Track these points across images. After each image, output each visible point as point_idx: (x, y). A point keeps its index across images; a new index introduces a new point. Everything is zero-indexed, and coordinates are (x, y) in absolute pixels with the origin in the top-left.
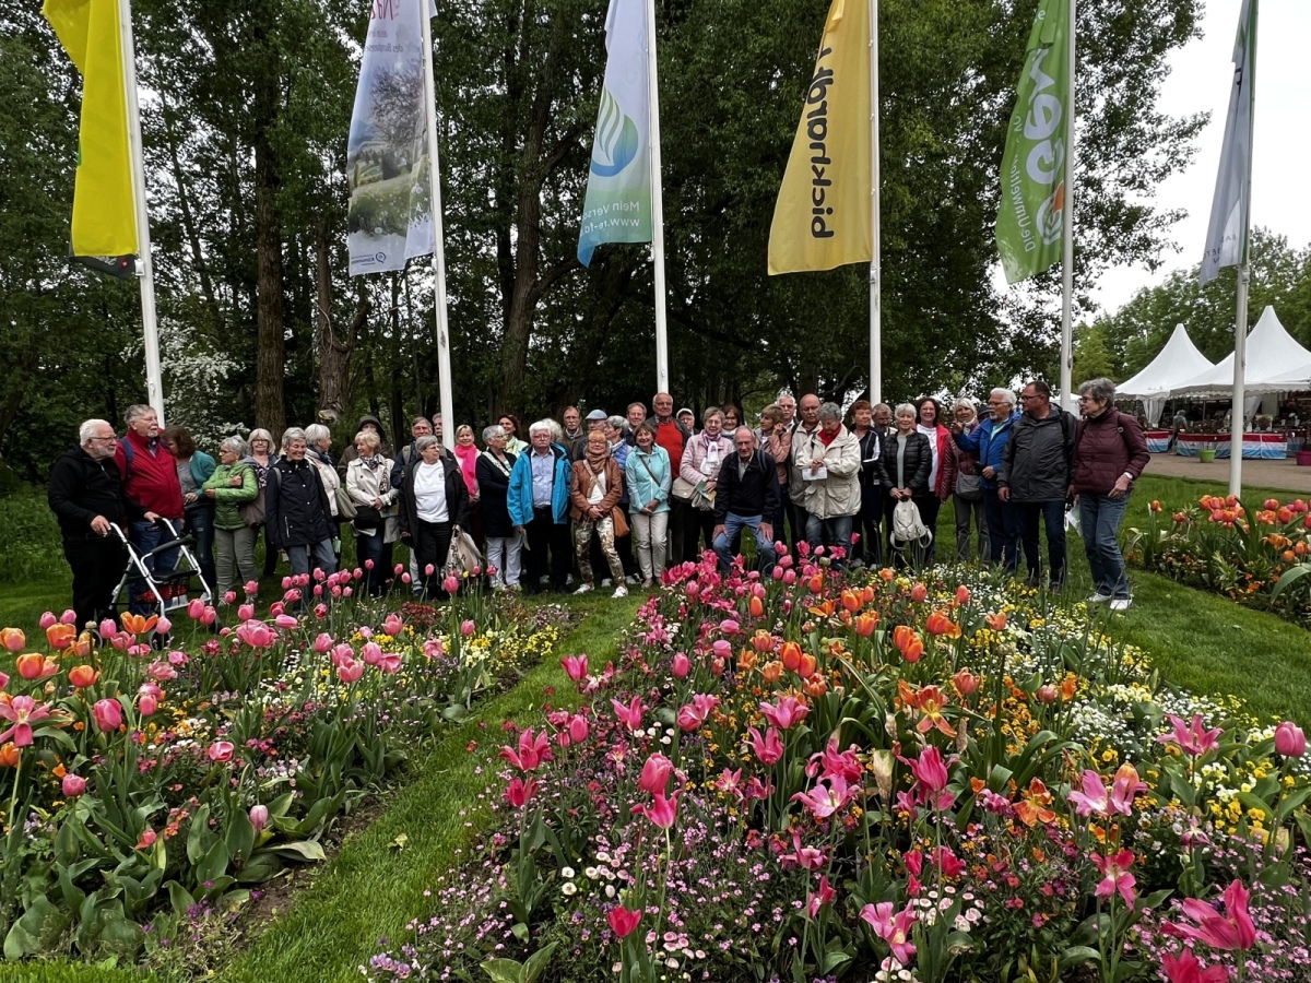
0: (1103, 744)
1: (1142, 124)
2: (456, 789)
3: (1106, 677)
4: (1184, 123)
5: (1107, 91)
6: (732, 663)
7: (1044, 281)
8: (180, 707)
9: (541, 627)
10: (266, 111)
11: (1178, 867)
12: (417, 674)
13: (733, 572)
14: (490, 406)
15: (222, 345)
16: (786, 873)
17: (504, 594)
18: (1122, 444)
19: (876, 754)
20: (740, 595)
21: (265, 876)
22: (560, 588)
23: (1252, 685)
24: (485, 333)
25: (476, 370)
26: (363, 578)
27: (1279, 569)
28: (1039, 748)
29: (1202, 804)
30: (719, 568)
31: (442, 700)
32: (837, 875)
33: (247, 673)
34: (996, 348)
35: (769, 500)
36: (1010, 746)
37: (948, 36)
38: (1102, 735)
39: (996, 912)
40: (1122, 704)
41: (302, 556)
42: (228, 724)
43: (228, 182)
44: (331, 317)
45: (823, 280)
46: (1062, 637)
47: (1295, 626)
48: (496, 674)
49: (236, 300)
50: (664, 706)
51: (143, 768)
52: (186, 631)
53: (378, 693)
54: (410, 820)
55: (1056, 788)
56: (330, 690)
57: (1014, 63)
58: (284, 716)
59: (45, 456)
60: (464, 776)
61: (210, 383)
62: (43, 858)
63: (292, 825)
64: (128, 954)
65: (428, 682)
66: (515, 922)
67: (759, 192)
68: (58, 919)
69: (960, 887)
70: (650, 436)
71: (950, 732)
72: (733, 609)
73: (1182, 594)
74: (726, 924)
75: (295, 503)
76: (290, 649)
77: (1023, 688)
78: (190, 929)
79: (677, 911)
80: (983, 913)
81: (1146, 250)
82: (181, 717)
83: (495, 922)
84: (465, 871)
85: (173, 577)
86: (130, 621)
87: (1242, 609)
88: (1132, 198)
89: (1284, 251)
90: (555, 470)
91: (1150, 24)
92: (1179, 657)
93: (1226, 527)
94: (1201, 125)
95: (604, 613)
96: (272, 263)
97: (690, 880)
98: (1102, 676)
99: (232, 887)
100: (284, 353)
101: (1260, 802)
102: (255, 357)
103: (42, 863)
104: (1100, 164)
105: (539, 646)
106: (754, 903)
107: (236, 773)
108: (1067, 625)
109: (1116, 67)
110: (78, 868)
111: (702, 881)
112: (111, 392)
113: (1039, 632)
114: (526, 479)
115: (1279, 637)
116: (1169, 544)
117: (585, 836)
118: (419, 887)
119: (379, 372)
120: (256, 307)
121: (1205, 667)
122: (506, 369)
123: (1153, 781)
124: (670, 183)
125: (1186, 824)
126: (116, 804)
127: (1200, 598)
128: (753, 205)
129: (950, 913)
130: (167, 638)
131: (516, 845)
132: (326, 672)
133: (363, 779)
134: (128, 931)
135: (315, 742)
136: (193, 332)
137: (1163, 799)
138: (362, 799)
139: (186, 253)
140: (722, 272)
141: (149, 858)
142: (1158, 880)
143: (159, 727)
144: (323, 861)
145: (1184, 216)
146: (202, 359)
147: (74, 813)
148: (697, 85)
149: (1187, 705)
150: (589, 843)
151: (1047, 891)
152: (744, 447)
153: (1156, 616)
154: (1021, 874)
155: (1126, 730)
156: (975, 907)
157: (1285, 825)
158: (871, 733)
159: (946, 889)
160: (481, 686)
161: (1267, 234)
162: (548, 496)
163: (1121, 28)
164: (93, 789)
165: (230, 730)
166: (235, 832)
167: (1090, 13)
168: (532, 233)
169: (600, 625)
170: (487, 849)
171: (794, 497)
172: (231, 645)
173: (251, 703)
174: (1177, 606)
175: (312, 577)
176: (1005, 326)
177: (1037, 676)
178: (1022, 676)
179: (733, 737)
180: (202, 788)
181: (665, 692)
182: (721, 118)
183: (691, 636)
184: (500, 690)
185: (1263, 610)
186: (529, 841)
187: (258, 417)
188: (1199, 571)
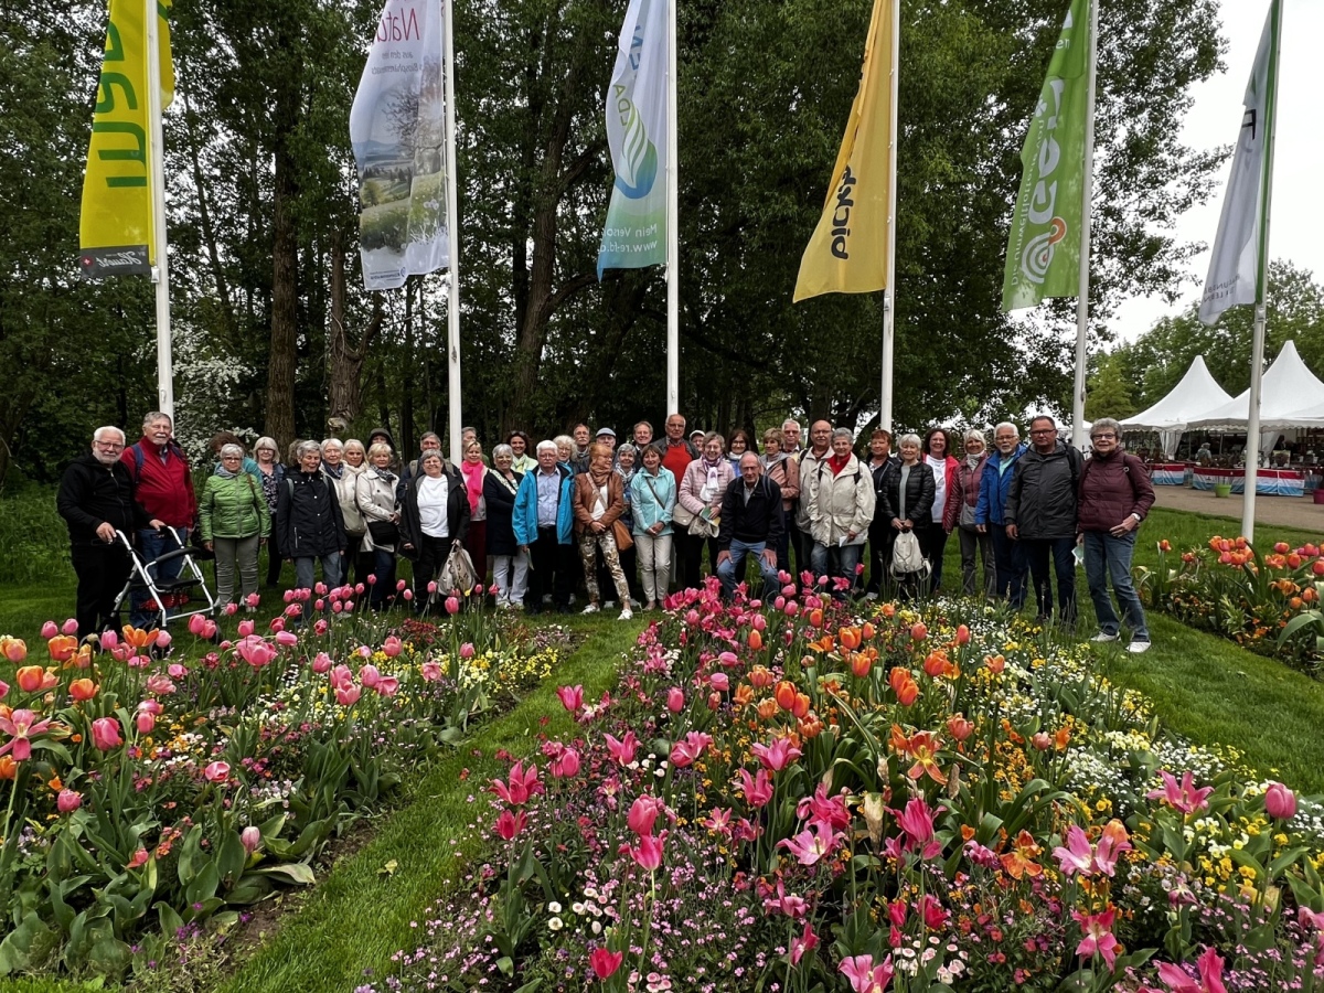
0: (1097, 792)
1: (1164, 155)
2: (448, 815)
3: (1106, 723)
4: (1206, 155)
5: (1129, 122)
6: (728, 695)
7: (1061, 309)
8: (177, 721)
9: (541, 649)
10: (287, 117)
11: (1165, 923)
12: (415, 696)
14: (501, 418)
15: (235, 348)
16: (772, 917)
17: (505, 613)
18: (1127, 483)
19: (868, 797)
20: (741, 624)
21: (254, 898)
22: (563, 608)
23: (1253, 735)
24: (499, 343)
25: (488, 382)
26: (366, 593)
27: (1286, 614)
28: (1032, 796)
29: (1193, 859)
30: (721, 595)
31: (439, 723)
32: (822, 920)
33: (246, 688)
34: (1011, 375)
35: (773, 526)
36: (1004, 792)
37: (968, 65)
38: (1096, 784)
39: (979, 965)
40: (1119, 752)
41: (307, 568)
42: (225, 740)
43: (247, 186)
44: (344, 326)
45: (838, 304)
46: (1063, 678)
47: (1301, 675)
48: (494, 696)
49: (250, 302)
50: (660, 736)
51: (139, 786)
52: (187, 641)
53: (375, 714)
54: (401, 846)
55: (1046, 838)
56: (326, 710)
58: (280, 735)
59: (54, 454)
60: (457, 801)
61: (221, 387)
62: (35, 872)
63: (284, 847)
64: (115, 974)
65: (425, 703)
66: (500, 955)
67: (775, 216)
68: (47, 936)
69: (945, 936)
70: (657, 458)
71: (942, 780)
72: (733, 639)
73: (1188, 636)
74: (711, 967)
75: (305, 514)
76: (289, 663)
77: (1021, 731)
78: (178, 951)
79: (661, 952)
80: (967, 964)
81: (1165, 281)
82: (177, 732)
83: (480, 956)
84: (452, 901)
86: (131, 634)
87: (1248, 654)
88: (1152, 229)
89: (1308, 285)
90: (560, 490)
91: (1173, 57)
92: (1181, 703)
93: (1236, 569)
94: (1223, 158)
95: (605, 636)
96: (287, 270)
97: (675, 921)
98: (1101, 721)
99: (221, 909)
100: (296, 359)
101: (1252, 859)
102: (267, 362)
103: (34, 878)
104: (1121, 193)
105: (538, 668)
106: (739, 946)
107: (229, 794)
108: (1068, 666)
109: (1139, 98)
110: (69, 885)
111: (687, 922)
112: (122, 391)
113: (1040, 673)
114: (532, 498)
115: (1284, 685)
116: (1176, 584)
117: (573, 871)
118: (405, 916)
119: (390, 380)
120: (270, 313)
121: (1207, 715)
122: (517, 383)
123: (1145, 833)
124: (687, 204)
125: (1174, 882)
126: (109, 822)
127: (1205, 641)
128: (769, 228)
129: (933, 965)
130: (167, 649)
131: (504, 876)
132: (324, 690)
133: (356, 801)
134: (116, 951)
135: (309, 763)
136: (206, 336)
137: (1154, 853)
138: (355, 822)
139: (203, 255)
140: (738, 293)
141: (140, 877)
142: (1146, 936)
143: (155, 741)
144: (312, 885)
145: (1204, 249)
146: (214, 364)
147: (68, 828)
148: (717, 106)
149: (1185, 755)
150: (577, 877)
151: (1029, 946)
152: (750, 472)
153: (1160, 659)
154: (1004, 928)
155: (1121, 779)
156: (959, 958)
157: (1276, 884)
158: (863, 774)
159: (931, 939)
160: (478, 708)
161: (1291, 267)
162: (553, 516)
163: (1144, 61)
164: (87, 803)
165: (226, 746)
166: (227, 853)
167: (1113, 44)
168: (547, 247)
169: (601, 647)
170: (476, 879)
171: (800, 524)
172: (231, 658)
173: (248, 719)
174: (1183, 649)
175: (313, 591)
176: (1022, 353)
177: (1035, 720)
178: (1021, 718)
179: (728, 771)
180: (195, 806)
181: (660, 722)
182: (740, 139)
183: (690, 664)
184: (497, 713)
185: (1270, 656)
186: (519, 872)
187: (268, 422)
188: (1207, 613)
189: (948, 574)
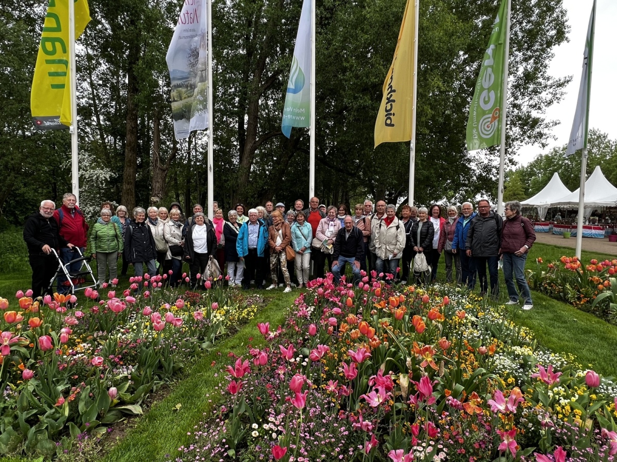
0: (508, 374)
1: (540, 80)
2: (205, 382)
3: (512, 342)
4: (560, 80)
5: (524, 64)
6: (337, 328)
7: (492, 151)
8: (79, 337)
9: (249, 305)
10: (134, 58)
11: (539, 436)
12: (190, 327)
13: (340, 283)
14: (231, 198)
15: (108, 164)
16: (356, 431)
17: (233, 289)
18: (523, 231)
19: (401, 376)
20: (343, 295)
21: (114, 421)
22: (260, 286)
23: (580, 349)
24: (231, 163)
25: (226, 181)
26: (168, 278)
27: (596, 292)
28: (478, 376)
29: (552, 406)
30: (333, 281)
31: (201, 339)
32: (380, 433)
33: (111, 322)
34: (469, 181)
35: (359, 250)
36: (465, 374)
37: (450, 37)
38: (508, 371)
39: (453, 455)
40: (518, 356)
41: (140, 267)
42: (101, 347)
43: (115, 89)
44: (159, 154)
45: (389, 147)
46: (492, 321)
47: (603, 321)
48: (227, 328)
49: (115, 143)
50: (305, 347)
51: (61, 368)
52: (84, 300)
53: (171, 335)
54: (183, 397)
55: (484, 396)
56: (149, 333)
57: (481, 50)
58: (127, 345)
59: (22, 212)
60: (209, 376)
61: (101, 182)
62: (11, 408)
63: (128, 397)
64: (48, 456)
65: (195, 330)
66: (229, 448)
67: (360, 106)
68: (17, 438)
69: (437, 441)
70: (303, 217)
71: (436, 368)
72: (339, 302)
73: (550, 303)
74: (328, 454)
75: (138, 242)
76: (132, 311)
77: (473, 346)
78: (78, 445)
79: (304, 447)
80: (447, 454)
81: (540, 138)
82: (79, 343)
83: (220, 449)
84: (207, 423)
85: (79, 275)
86: (58, 297)
87: (578, 311)
88: (534, 114)
89: (606, 140)
90: (259, 231)
91: (545, 34)
92: (547, 333)
93: (573, 271)
94: (568, 81)
95: (279, 300)
96: (133, 128)
97: (311, 433)
98: (510, 341)
99: (99, 426)
100: (136, 169)
101: (580, 406)
102: (123, 171)
103: (11, 410)
104: (520, 97)
105: (248, 314)
106: (341, 445)
107: (103, 372)
108: (495, 316)
109: (529, 53)
110: (27, 414)
111: (317, 434)
112: (55, 184)
113: (482, 319)
114: (246, 235)
115: (595, 326)
116: (546, 278)
117: (264, 409)
118: (185, 430)
119: (180, 180)
120: (124, 148)
121: (559, 339)
122: (239, 182)
123: (530, 394)
124: (319, 99)
125: (544, 416)
126: (47, 384)
127: (558, 305)
128: (358, 111)
129: (431, 454)
130: (74, 304)
131: (232, 411)
132: (148, 324)
133: (162, 376)
134: (49, 445)
135: (141, 357)
136: (94, 158)
137: (534, 403)
138: (161, 385)
139: (93, 121)
140: (342, 141)
141: (61, 411)
142: (530, 442)
143: (68, 347)
144: (141, 415)
145: (559, 123)
146: (98, 171)
147: (27, 387)
148: (334, 55)
149: (549, 358)
150: (266, 412)
151: (476, 446)
152: (348, 225)
153: (537, 313)
154: (465, 437)
155: (519, 368)
156: (444, 451)
157: (591, 418)
158: (399, 365)
159: (430, 442)
160: (220, 333)
161: (598, 132)
162: (255, 243)
163: (532, 35)
164: (36, 375)
165: (101, 350)
166: (102, 400)
167: (517, 28)
168: (254, 119)
169: (277, 305)
170: (218, 413)
171: (371, 249)
172: (104, 308)
173: (112, 337)
174: (548, 308)
176: (474, 170)
177: (479, 340)
178: (473, 340)
179: (336, 363)
180: (87, 377)
181: (305, 340)
182: (344, 70)
183: (319, 313)
184: (229, 335)
185: (588, 312)
186: (238, 410)
187: (123, 199)
188: (559, 292)
189: (439, 273)
